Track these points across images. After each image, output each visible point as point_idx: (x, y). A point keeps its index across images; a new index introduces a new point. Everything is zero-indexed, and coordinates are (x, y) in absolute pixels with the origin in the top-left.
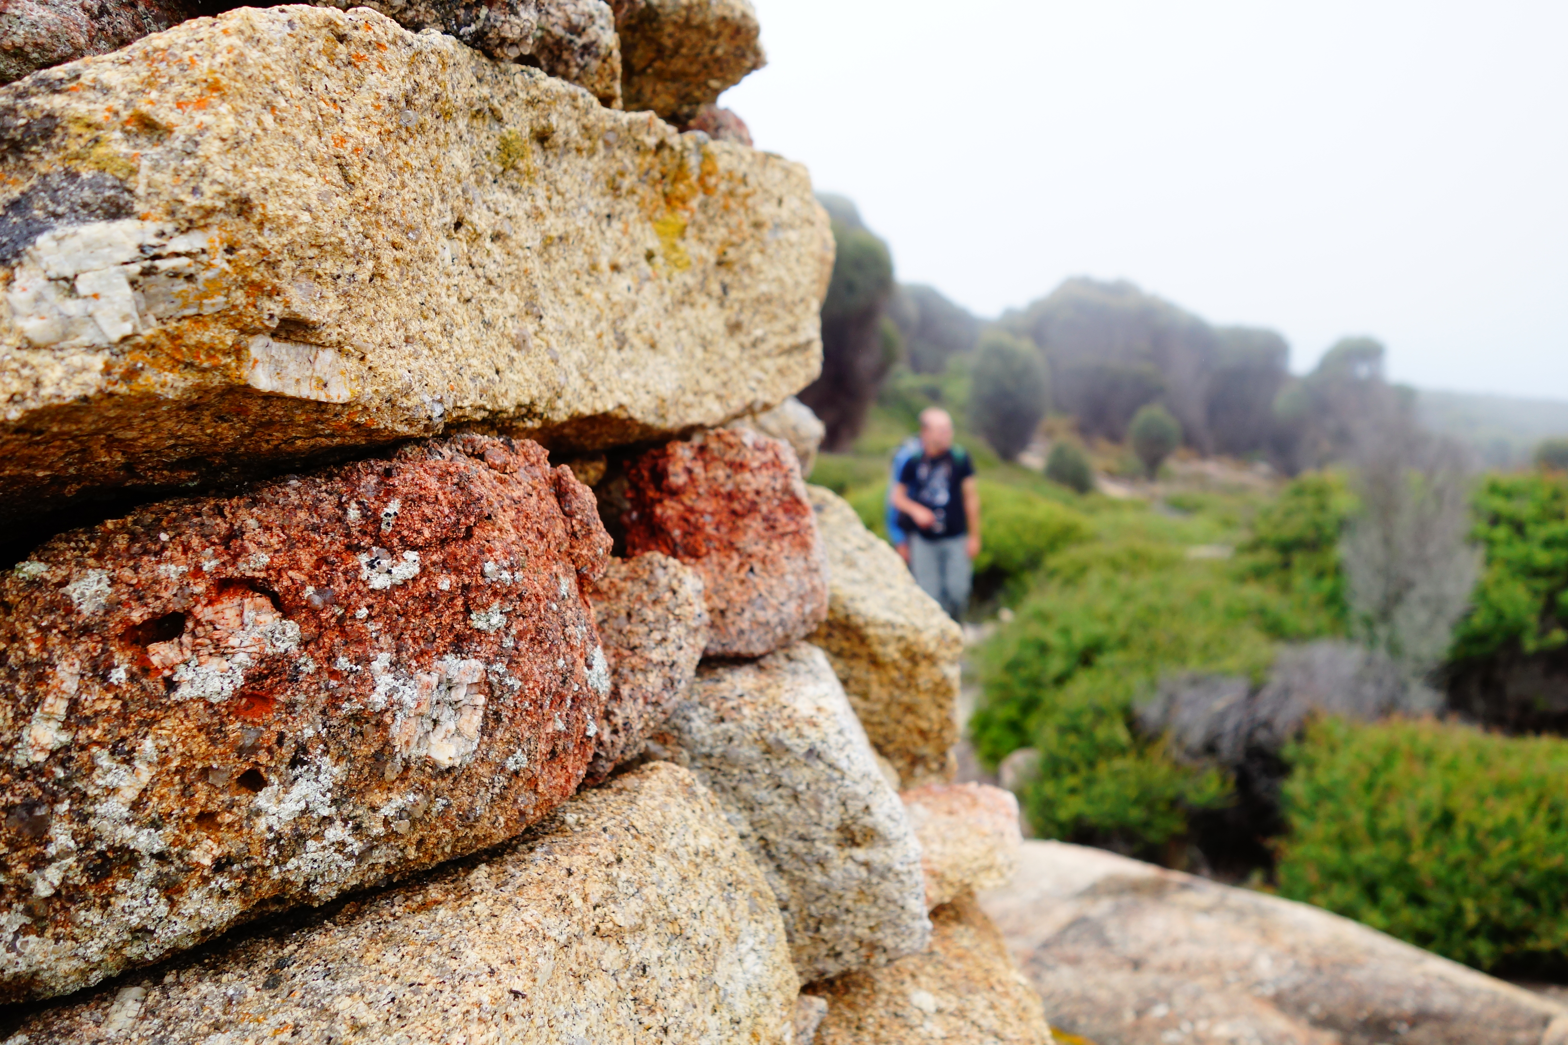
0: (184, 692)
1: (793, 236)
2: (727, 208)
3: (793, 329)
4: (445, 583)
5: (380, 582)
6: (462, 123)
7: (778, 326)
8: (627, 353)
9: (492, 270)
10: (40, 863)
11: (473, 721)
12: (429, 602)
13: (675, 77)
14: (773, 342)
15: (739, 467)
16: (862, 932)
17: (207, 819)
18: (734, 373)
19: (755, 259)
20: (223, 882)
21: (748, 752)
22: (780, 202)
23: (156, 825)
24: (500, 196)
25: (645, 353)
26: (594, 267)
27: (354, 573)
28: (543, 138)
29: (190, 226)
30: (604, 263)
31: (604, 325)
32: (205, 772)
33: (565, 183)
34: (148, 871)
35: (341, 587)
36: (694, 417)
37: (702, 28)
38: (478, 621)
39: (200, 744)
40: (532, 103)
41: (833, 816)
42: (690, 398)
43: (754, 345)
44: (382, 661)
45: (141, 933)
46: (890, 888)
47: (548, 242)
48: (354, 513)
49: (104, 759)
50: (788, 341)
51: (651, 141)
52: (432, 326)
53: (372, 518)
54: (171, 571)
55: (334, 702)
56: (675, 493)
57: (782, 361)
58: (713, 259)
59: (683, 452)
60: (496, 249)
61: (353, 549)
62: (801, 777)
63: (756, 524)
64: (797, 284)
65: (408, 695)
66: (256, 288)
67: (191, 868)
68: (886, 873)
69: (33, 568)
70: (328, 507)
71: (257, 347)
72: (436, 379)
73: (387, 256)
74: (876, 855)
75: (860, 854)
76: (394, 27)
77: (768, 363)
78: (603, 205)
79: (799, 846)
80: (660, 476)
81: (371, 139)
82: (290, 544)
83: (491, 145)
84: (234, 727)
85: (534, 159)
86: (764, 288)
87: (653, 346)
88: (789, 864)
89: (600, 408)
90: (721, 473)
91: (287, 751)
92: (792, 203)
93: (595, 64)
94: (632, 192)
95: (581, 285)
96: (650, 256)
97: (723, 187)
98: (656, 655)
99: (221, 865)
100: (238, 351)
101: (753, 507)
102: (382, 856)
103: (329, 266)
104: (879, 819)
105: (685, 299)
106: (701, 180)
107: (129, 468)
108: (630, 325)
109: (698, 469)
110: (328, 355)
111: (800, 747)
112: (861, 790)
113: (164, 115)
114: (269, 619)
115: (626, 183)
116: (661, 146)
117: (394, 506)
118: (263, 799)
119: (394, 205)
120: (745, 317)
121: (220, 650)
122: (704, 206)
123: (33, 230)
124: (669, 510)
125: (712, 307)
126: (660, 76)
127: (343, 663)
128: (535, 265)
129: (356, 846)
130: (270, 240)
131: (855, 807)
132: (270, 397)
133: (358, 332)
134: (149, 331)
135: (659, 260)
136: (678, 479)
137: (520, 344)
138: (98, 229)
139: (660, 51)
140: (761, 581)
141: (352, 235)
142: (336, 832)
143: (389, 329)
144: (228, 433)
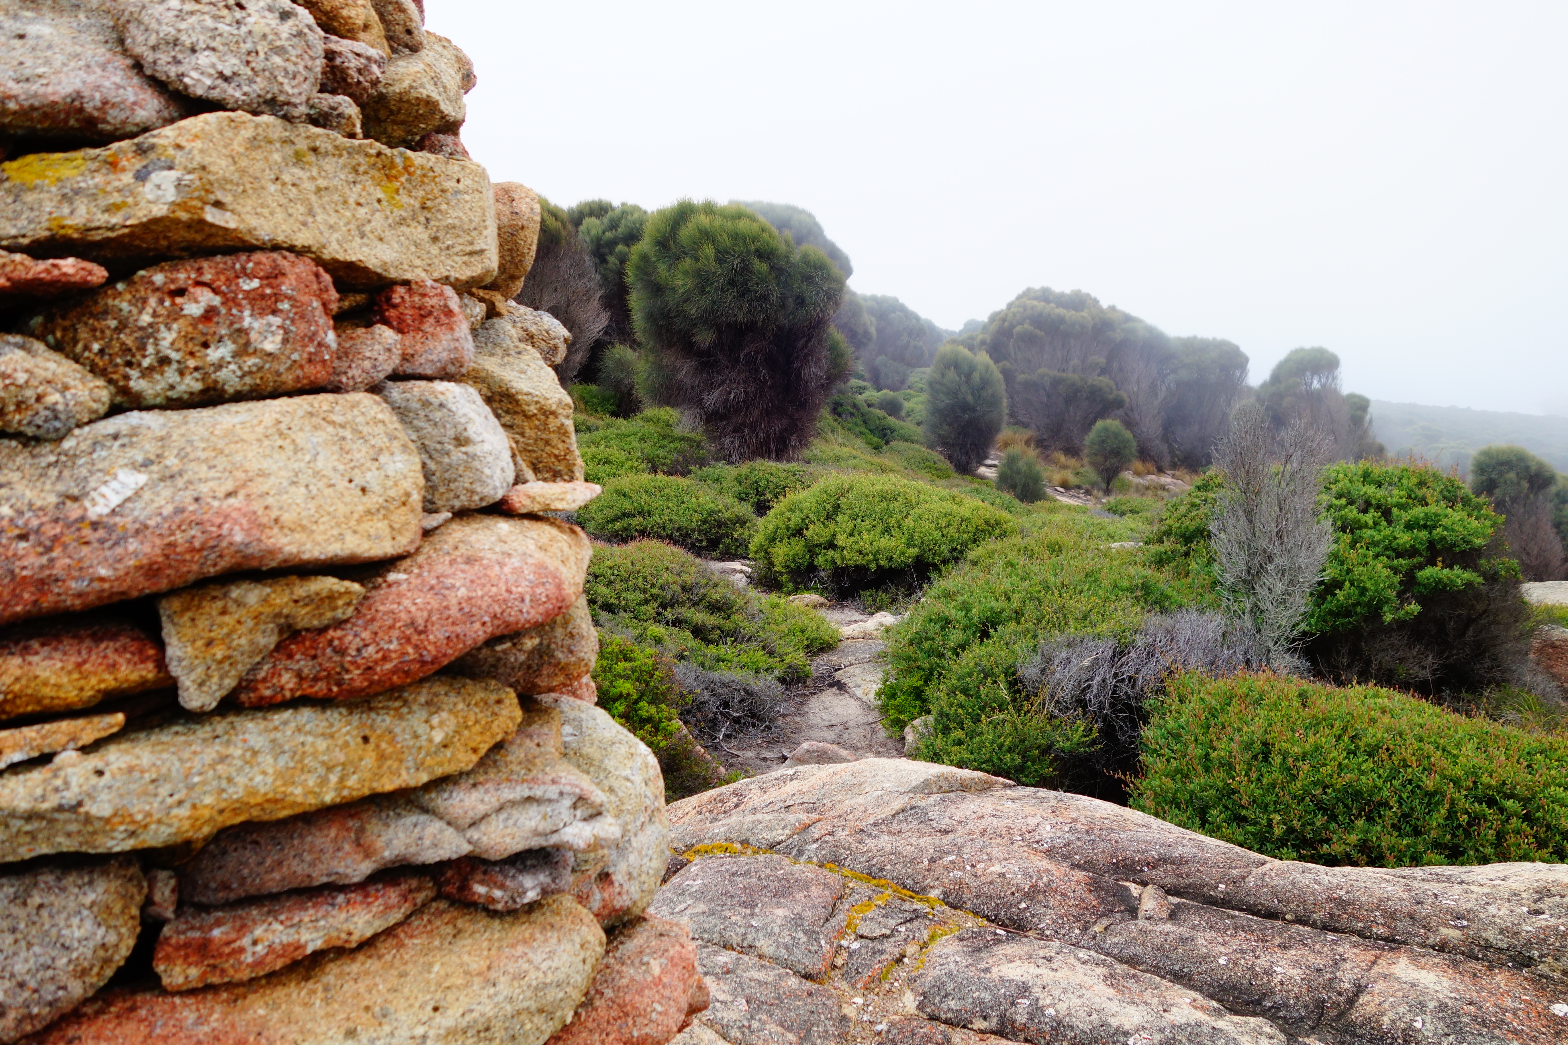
0: (185, 312)
1: (467, 197)
2: (423, 182)
3: (472, 243)
4: (268, 291)
5: (246, 287)
6: (278, 145)
7: (461, 241)
8: (365, 240)
9: (292, 196)
10: (144, 356)
11: (279, 338)
12: (263, 297)
13: (403, 123)
14: (458, 248)
15: (424, 295)
16: (467, 485)
17: (192, 354)
18: (436, 261)
19: (444, 207)
20: (196, 375)
21: (415, 405)
22: (458, 181)
23: (178, 350)
24: (296, 171)
25: (377, 242)
26: (345, 202)
27: (237, 284)
28: (315, 150)
29: (189, 173)
30: (351, 201)
31: (352, 226)
32: (192, 339)
33: (327, 167)
34: (175, 366)
35: (233, 288)
36: (408, 276)
37: (408, 101)
38: (280, 306)
39: (190, 329)
40: (308, 137)
41: (451, 433)
42: (406, 267)
43: (448, 248)
44: (247, 313)
45: (172, 387)
46: (476, 464)
47: (319, 190)
48: (238, 266)
49: (162, 328)
50: (469, 249)
51: (373, 152)
52: (266, 211)
53: (244, 268)
54: (182, 276)
55: (232, 324)
56: (395, 306)
57: (466, 258)
58: (418, 205)
59: (401, 290)
60: (294, 190)
61: (238, 277)
62: (437, 415)
63: (431, 320)
64: (471, 221)
65: (256, 325)
66: (207, 191)
67: (187, 367)
68: (474, 457)
69: (142, 273)
70: (230, 263)
71: (208, 208)
72: (266, 227)
73: (248, 186)
74: (469, 449)
75: (463, 449)
76: (249, 116)
77: (456, 258)
78: (351, 177)
79: (439, 447)
80: (389, 299)
81: (242, 150)
82: (217, 273)
83: (291, 152)
84: (200, 326)
85: (311, 158)
86: (450, 221)
87: (381, 239)
88: (436, 455)
89: (348, 259)
90: (416, 299)
91: (217, 337)
92: (466, 182)
93: (344, 121)
94: (366, 173)
95: (339, 208)
96: (379, 201)
97: (419, 172)
98: (368, 354)
99: (196, 369)
100: (202, 209)
101: (430, 313)
102: (248, 380)
103: (228, 187)
104: (471, 432)
105: (402, 221)
106: (405, 168)
107: (168, 248)
108: (367, 228)
109: (407, 297)
110: (228, 214)
111: (436, 402)
112: (463, 420)
113: (183, 143)
114: (211, 295)
115: (361, 169)
116: (379, 154)
117: (251, 265)
118: (209, 351)
119: (251, 171)
120: (441, 234)
121: (196, 301)
122: (409, 181)
123: (149, 173)
124: (392, 313)
125: (420, 229)
126: (394, 122)
127: (234, 311)
128: (313, 198)
129: (239, 373)
130: (212, 178)
131: (460, 428)
132: (212, 225)
133: (239, 208)
134: (179, 200)
135: (384, 203)
136: (396, 300)
137: (305, 224)
138: (166, 173)
139: (391, 112)
140: (430, 343)
141: (235, 177)
142: (232, 367)
143: (249, 208)
144: (199, 237)
